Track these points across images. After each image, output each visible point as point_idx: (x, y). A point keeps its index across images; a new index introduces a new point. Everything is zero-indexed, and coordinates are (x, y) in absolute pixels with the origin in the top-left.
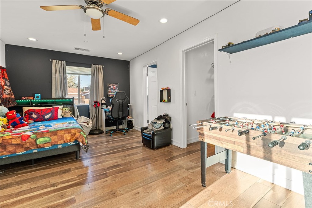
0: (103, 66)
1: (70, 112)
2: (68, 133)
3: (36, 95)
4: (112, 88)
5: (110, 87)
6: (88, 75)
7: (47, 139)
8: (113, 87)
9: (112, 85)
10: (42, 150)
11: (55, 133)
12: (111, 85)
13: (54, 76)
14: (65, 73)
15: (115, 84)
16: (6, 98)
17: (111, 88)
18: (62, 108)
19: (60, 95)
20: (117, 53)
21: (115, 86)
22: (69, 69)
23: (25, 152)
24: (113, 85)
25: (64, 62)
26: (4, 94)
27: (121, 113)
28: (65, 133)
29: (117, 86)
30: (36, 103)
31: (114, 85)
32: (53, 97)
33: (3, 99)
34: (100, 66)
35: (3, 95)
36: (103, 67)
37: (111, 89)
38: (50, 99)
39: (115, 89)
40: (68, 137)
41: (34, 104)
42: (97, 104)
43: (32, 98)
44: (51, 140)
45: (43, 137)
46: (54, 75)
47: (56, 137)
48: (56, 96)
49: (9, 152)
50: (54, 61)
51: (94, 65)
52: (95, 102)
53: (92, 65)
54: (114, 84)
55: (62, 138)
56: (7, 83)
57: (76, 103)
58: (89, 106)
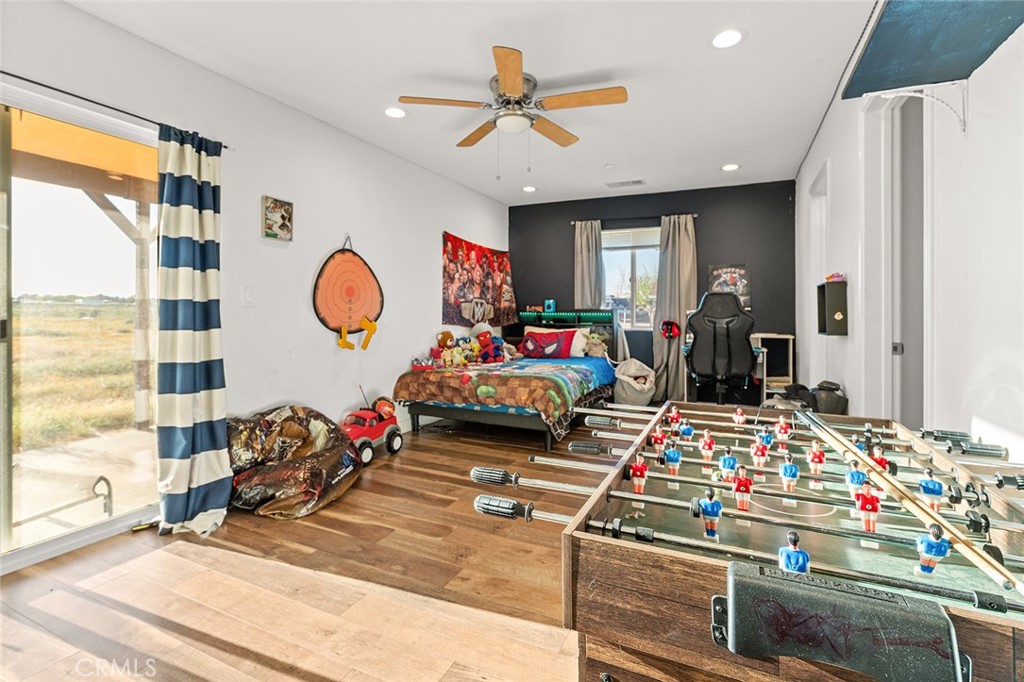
0: (695, 216)
1: (604, 344)
2: (525, 386)
3: (547, 302)
4: (725, 282)
5: (719, 276)
6: (653, 246)
7: (491, 389)
8: (728, 279)
9: (725, 270)
10: (486, 409)
11: (504, 381)
12: (720, 271)
13: (578, 259)
14: (598, 248)
15: (736, 266)
16: (505, 309)
17: (722, 280)
18: (588, 334)
19: (589, 304)
20: (721, 169)
21: (735, 273)
22: (609, 237)
23: (464, 405)
24: (729, 270)
25: (597, 223)
26: (503, 300)
27: (721, 364)
28: (520, 386)
29: (743, 272)
30: (548, 319)
31: (733, 270)
32: (576, 307)
33: (499, 309)
34: (683, 217)
35: (500, 303)
36: (694, 218)
37: (720, 284)
38: (571, 311)
39: (735, 285)
40: (523, 395)
41: (544, 322)
42: (670, 328)
43: (540, 309)
44: (496, 393)
45: (487, 385)
46: (579, 256)
47: (503, 390)
48: (582, 304)
49: (445, 398)
50: (578, 224)
51: (668, 218)
52: (665, 323)
53: (663, 217)
54: (731, 267)
55: (512, 393)
56: (509, 279)
57: (624, 325)
58: (651, 332)
